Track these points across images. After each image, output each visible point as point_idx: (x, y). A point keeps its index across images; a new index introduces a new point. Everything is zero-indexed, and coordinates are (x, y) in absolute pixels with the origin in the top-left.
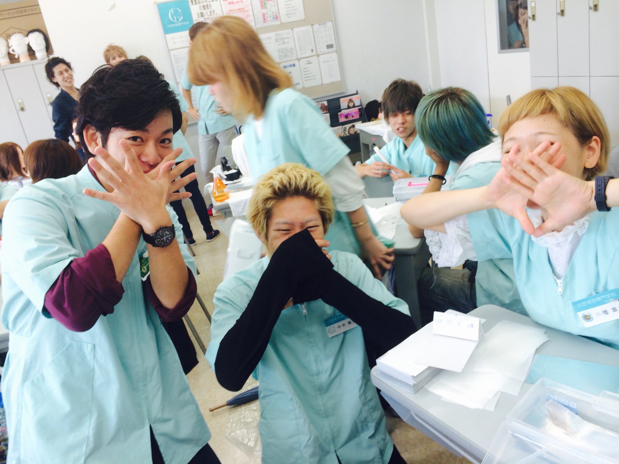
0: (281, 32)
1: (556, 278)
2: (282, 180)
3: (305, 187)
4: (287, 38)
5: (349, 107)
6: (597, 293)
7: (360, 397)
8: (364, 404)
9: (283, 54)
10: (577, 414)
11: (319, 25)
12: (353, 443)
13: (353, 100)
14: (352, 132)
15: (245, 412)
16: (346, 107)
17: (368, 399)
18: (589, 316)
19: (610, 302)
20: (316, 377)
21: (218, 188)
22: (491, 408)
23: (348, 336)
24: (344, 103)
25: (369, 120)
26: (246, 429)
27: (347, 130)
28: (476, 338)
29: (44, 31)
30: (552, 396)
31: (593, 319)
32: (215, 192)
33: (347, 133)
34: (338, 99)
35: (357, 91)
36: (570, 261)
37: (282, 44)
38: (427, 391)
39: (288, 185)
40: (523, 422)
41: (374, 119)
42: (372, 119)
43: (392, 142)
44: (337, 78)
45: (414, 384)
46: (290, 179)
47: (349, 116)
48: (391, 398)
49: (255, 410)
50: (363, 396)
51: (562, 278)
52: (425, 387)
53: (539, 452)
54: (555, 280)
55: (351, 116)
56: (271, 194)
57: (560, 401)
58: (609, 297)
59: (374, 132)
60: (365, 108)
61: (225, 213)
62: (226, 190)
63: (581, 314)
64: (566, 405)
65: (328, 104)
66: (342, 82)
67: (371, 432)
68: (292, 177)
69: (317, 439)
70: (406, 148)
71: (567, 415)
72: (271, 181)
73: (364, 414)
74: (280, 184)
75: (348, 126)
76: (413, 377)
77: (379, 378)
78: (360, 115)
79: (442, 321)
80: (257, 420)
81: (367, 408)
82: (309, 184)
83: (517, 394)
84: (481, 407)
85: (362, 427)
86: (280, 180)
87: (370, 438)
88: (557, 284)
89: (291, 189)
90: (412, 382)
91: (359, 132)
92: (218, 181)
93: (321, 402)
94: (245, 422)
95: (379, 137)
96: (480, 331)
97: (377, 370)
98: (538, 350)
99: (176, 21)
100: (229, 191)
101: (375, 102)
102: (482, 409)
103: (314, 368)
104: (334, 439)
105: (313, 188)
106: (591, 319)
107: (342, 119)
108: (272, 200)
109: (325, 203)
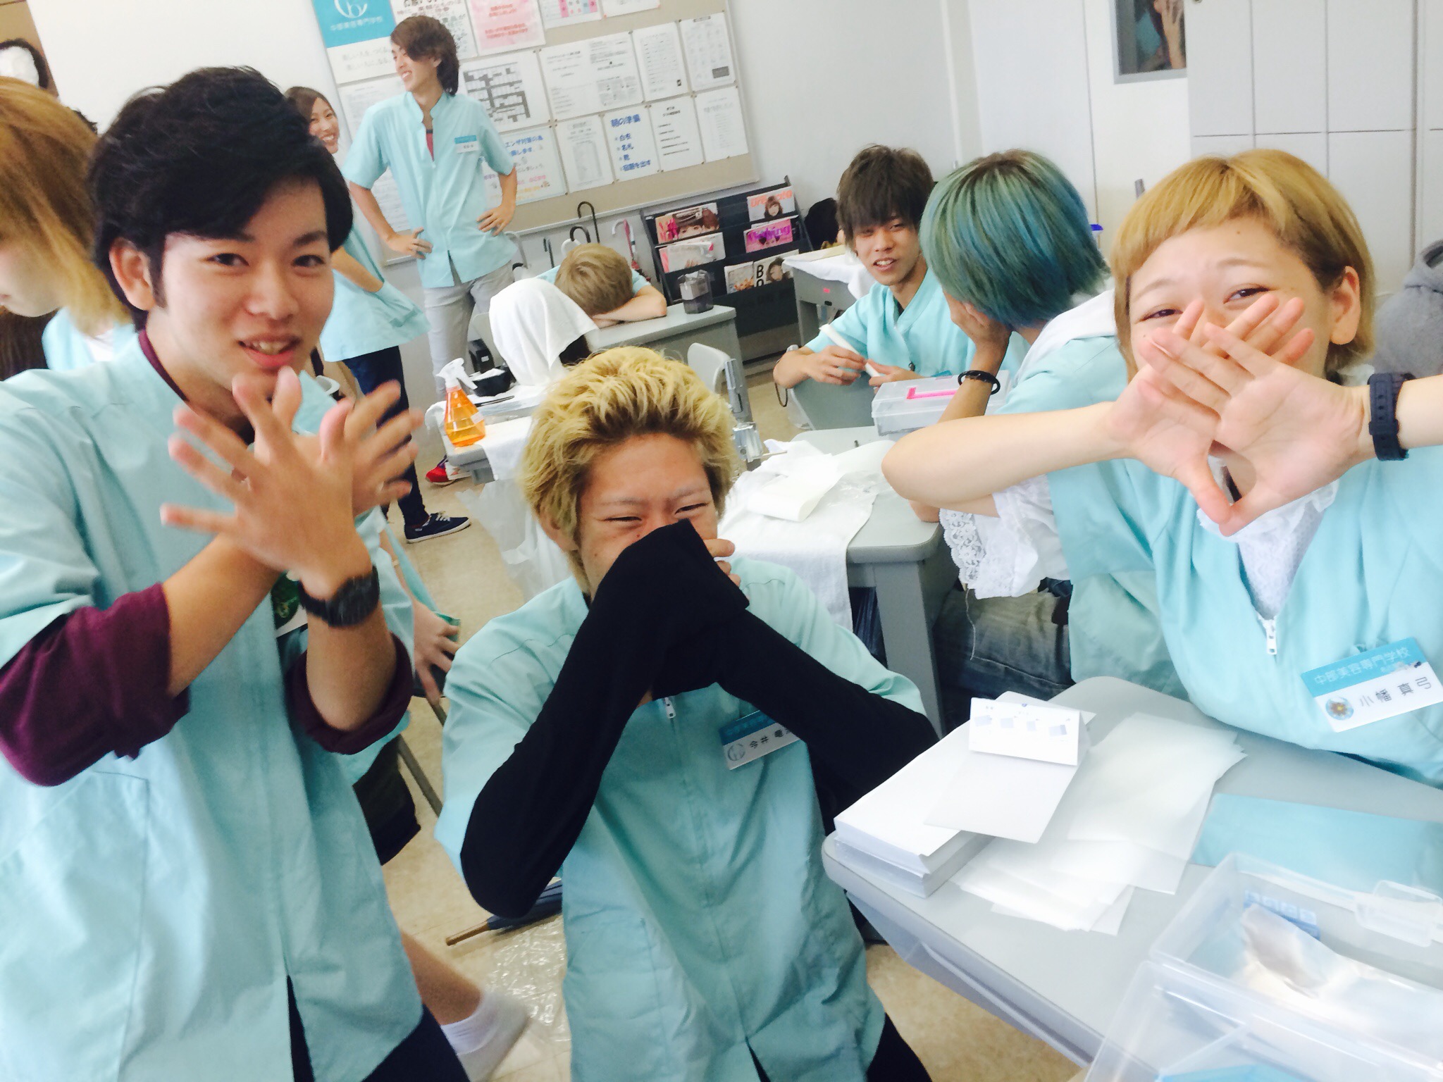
0: (603, 39)
1: (1260, 617)
2: (615, 395)
3: (674, 412)
4: (618, 53)
5: (768, 217)
6: (1361, 649)
7: (804, 909)
8: (814, 926)
9: (610, 92)
10: (1318, 938)
11: (695, 21)
12: (787, 1017)
13: (778, 198)
14: (777, 275)
15: (531, 943)
16: (763, 217)
17: (824, 913)
18: (1343, 705)
19: (1393, 671)
20: (698, 866)
21: (458, 412)
22: (1111, 928)
23: (775, 766)
24: (756, 208)
25: (817, 247)
26: (534, 984)
27: (765, 270)
28: (1074, 760)
29: (35, 45)
30: (1256, 896)
31: (1352, 711)
32: (452, 423)
33: (764, 277)
34: (742, 198)
35: (786, 178)
36: (1295, 573)
37: (608, 67)
38: (958, 892)
39: (631, 409)
40: (1190, 965)
41: (828, 245)
42: (823, 244)
43: (869, 296)
44: (740, 148)
45: (926, 875)
46: (635, 394)
47: (769, 237)
48: (874, 911)
49: (554, 938)
50: (813, 905)
51: (1275, 617)
52: (952, 880)
53: (1230, 1034)
54: (1259, 622)
55: (774, 239)
56: (587, 430)
57: (1277, 909)
58: (1392, 658)
59: (828, 274)
60: (807, 218)
61: (476, 473)
62: (476, 417)
63: (1322, 701)
64: (1290, 916)
65: (719, 212)
66: (752, 157)
67: (829, 987)
68: (639, 385)
69: (703, 1015)
70: (900, 309)
71: (1294, 943)
72: (584, 397)
73: (814, 950)
74: (611, 405)
75: (766, 262)
76: (923, 857)
77: (844, 862)
78: (793, 235)
79: (991, 719)
80: (560, 961)
81: (820, 934)
82: (681, 401)
83: (1173, 893)
84: (1087, 927)
85: (809, 978)
86: (608, 394)
87: (825, 1002)
88: (1264, 631)
89: (639, 419)
90: (920, 871)
91: (792, 275)
92: (456, 396)
93: (711, 924)
94: (531, 966)
95: (839, 286)
96: (1081, 741)
97: (836, 841)
98: (1219, 784)
99: (351, 15)
100: (483, 421)
101: (829, 202)
102: (1091, 931)
103: (693, 844)
104: (743, 1011)
105: (692, 410)
106: (1349, 713)
107: (753, 246)
108: (589, 447)
109: (718, 448)
